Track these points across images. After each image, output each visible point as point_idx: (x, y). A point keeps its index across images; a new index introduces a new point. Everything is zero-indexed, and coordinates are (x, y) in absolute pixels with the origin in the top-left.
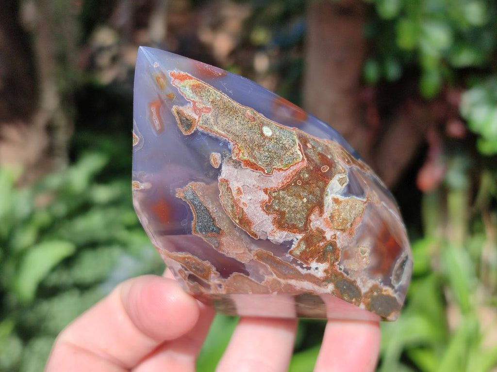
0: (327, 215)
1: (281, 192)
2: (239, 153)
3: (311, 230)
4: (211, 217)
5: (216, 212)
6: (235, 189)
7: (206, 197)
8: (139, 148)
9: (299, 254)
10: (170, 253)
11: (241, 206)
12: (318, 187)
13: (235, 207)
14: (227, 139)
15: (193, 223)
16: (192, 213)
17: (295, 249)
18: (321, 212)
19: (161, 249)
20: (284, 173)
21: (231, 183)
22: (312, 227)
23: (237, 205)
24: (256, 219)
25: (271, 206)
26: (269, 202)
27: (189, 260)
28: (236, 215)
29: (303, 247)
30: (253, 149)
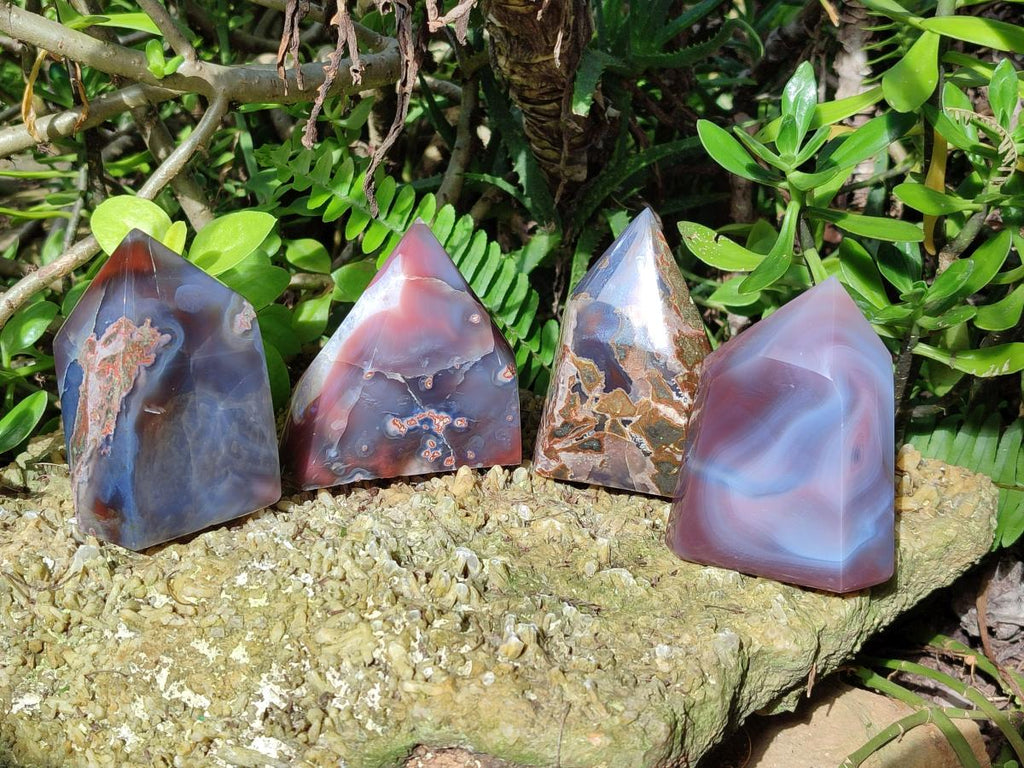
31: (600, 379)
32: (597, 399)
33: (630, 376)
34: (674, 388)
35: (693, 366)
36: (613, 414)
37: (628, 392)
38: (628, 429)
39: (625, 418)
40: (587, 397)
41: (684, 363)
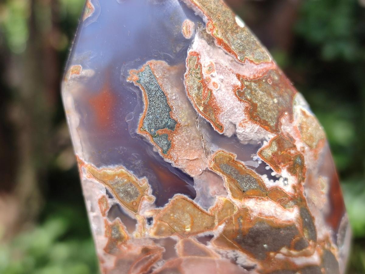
0: (296, 123)
1: (253, 84)
2: (213, 29)
3: (282, 133)
4: (167, 106)
5: (175, 99)
6: (206, 65)
7: (165, 79)
8: (92, 21)
9: (270, 154)
10: (96, 169)
11: (211, 86)
12: (287, 93)
13: (202, 90)
14: (202, 12)
15: (141, 116)
16: (142, 103)
17: (267, 147)
18: (291, 119)
19: (86, 163)
20: (255, 67)
21: (202, 56)
22: (282, 130)
23: (205, 86)
24: (226, 105)
25: (243, 93)
26: (242, 89)
27: (120, 179)
28: (201, 100)
29: (275, 148)
30: (226, 32)
31: (144, 190)
32: (150, 220)
33: (187, 172)
34: (262, 169)
35: (278, 124)
36: (183, 234)
37: (193, 196)
38: (210, 246)
39: (201, 235)
40: (135, 221)
41: (264, 124)
